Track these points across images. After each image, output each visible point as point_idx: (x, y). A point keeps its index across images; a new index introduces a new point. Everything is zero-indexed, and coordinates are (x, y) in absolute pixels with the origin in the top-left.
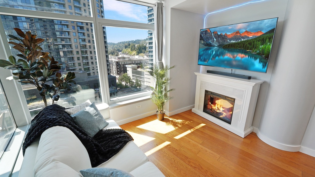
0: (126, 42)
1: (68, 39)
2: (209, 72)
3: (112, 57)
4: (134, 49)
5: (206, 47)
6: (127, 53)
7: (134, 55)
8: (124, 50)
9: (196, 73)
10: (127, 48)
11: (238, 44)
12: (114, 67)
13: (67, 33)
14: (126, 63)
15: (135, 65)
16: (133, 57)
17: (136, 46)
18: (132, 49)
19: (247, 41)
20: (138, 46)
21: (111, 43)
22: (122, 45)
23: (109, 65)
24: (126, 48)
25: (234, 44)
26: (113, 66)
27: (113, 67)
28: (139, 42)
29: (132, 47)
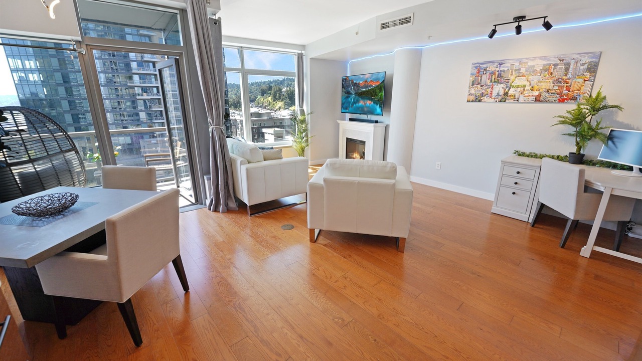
0: (264, 82)
1: (153, 76)
2: (351, 120)
3: (235, 112)
4: (280, 97)
5: (347, 95)
6: (264, 105)
7: (280, 108)
8: (260, 98)
9: (339, 121)
10: (265, 95)
11: (367, 91)
12: (240, 133)
13: (151, 65)
14: (262, 125)
15: (280, 129)
16: (277, 114)
17: (283, 90)
18: (275, 98)
19: (372, 89)
20: (287, 91)
21: (234, 84)
22: (255, 90)
23: (230, 128)
24: (263, 94)
25: (365, 91)
26: (238, 130)
27: (238, 132)
28: (290, 83)
29: (275, 93)
